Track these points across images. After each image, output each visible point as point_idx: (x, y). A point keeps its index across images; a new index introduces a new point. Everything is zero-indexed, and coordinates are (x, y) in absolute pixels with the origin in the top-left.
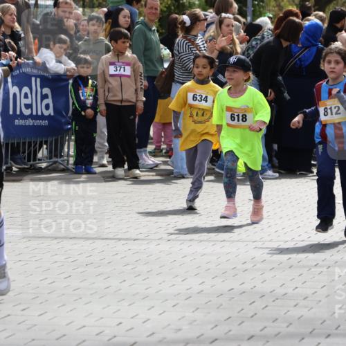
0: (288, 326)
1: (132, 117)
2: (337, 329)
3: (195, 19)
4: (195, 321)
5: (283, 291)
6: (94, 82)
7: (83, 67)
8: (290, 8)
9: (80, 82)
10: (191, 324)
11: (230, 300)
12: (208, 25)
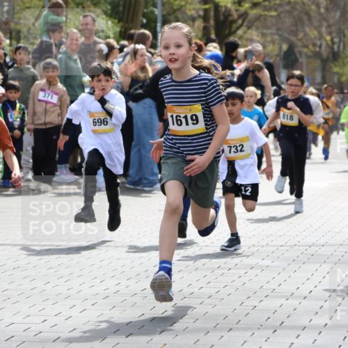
0: (194, 322)
1: (55, 137)
2: (237, 323)
5: (190, 290)
6: (20, 106)
7: (11, 93)
9: (9, 106)
11: (143, 299)
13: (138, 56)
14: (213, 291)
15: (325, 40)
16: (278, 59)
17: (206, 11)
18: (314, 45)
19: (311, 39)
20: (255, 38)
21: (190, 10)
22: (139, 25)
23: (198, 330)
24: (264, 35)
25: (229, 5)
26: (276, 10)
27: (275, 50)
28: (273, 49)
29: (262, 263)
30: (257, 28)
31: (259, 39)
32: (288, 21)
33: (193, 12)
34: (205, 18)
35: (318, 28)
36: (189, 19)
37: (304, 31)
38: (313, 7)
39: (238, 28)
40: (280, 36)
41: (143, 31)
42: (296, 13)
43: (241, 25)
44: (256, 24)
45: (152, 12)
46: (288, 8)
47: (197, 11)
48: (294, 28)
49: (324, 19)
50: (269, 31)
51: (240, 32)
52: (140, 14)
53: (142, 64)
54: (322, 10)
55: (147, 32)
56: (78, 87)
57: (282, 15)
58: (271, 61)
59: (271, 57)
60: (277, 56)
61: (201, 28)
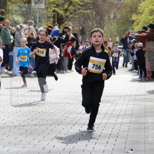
0: (47, 122)
2: (61, 122)
3: (21, 27)
4: (18, 120)
5: (45, 111)
8: (50, 25)
10: (17, 121)
11: (29, 114)
12: (25, 29)
13: (30, 30)
14: (53, 111)
15: (95, 26)
16: (79, 32)
17: (54, 15)
18: (91, 27)
19: (90, 25)
20: (71, 24)
21: (49, 14)
22: (31, 19)
23: (47, 125)
24: (74, 24)
25: (62, 13)
26: (78, 15)
27: (77, 29)
28: (77, 28)
29: (70, 102)
30: (72, 21)
31: (72, 25)
32: (82, 19)
33: (50, 15)
34: (54, 17)
35: (92, 22)
36: (48, 17)
37: (87, 23)
38: (91, 15)
39: (65, 21)
40: (79, 24)
41: (31, 21)
42: (85, 16)
43: (66, 20)
44: (71, 20)
45: (36, 15)
46: (82, 14)
47: (51, 15)
48: (84, 22)
49: (95, 19)
50: (76, 22)
51: (66, 22)
52: (31, 15)
53: (32, 33)
54: (94, 16)
55: (32, 21)
56: (9, 40)
57: (80, 17)
58: (76, 32)
59: (76, 31)
60: (78, 31)
61: (52, 21)
